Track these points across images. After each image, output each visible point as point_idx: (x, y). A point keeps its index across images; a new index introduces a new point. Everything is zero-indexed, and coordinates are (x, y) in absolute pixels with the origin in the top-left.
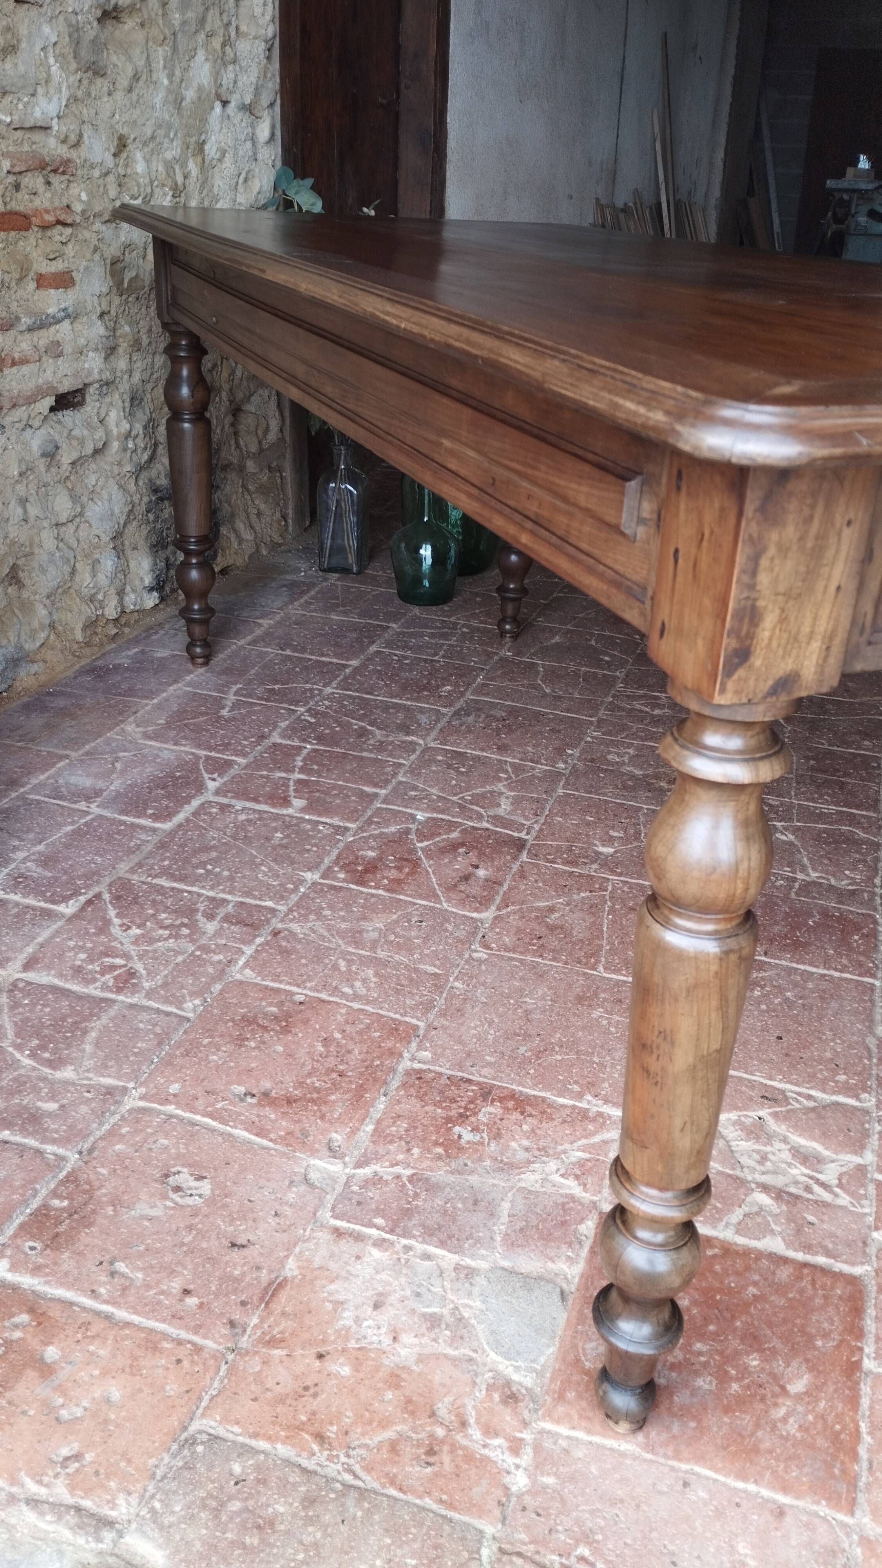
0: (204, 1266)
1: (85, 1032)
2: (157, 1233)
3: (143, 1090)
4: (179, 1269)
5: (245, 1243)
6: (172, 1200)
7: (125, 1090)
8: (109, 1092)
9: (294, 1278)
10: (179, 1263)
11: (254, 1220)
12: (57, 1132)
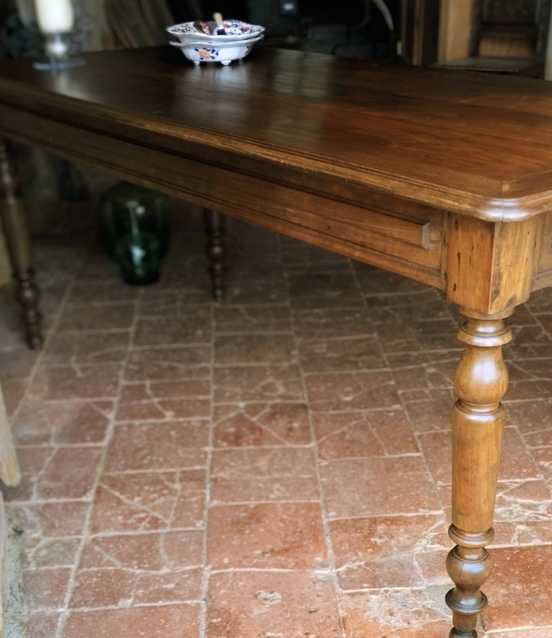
0: (306, 623)
1: (157, 551)
2: (273, 618)
3: (210, 566)
4: (296, 627)
5: (315, 610)
6: (267, 604)
7: (202, 569)
8: (195, 572)
9: (347, 616)
10: (293, 625)
11: (311, 601)
12: (185, 594)
